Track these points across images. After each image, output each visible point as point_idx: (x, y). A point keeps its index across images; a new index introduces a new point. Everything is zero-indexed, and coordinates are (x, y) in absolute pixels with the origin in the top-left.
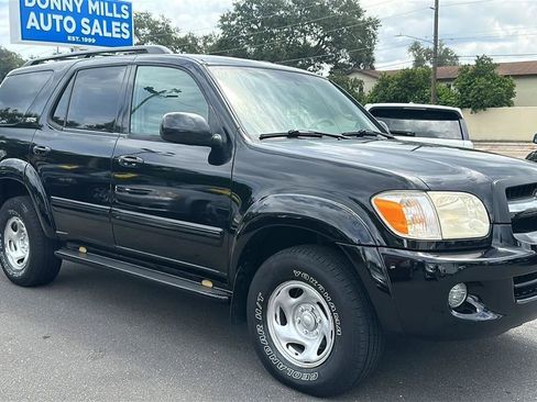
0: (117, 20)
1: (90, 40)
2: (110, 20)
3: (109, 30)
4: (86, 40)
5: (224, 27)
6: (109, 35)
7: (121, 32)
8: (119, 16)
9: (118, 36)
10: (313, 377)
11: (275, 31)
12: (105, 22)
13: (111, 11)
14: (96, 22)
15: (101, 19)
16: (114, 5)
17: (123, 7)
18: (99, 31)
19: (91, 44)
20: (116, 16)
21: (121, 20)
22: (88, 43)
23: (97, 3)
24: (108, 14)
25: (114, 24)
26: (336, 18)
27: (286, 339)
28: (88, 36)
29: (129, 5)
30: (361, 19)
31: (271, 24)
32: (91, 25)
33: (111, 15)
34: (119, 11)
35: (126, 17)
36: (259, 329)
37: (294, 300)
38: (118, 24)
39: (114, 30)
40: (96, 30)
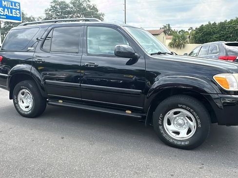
0: (14, 9)
1: (4, 17)
2: (12, 9)
3: (12, 13)
4: (2, 17)
5: (46, 14)
6: (11, 15)
7: (16, 14)
8: (15, 8)
9: (15, 15)
10: (187, 143)
11: (67, 16)
12: (9, 10)
13: (12, 5)
14: (6, 10)
15: (8, 8)
16: (13, 3)
17: (17, 4)
18: (7, 13)
19: (4, 18)
20: (14, 7)
21: (16, 9)
22: (3, 18)
23: (6, 2)
24: (11, 7)
25: (13, 11)
26: (89, 12)
27: (171, 130)
28: (3, 15)
29: (19, 3)
30: (98, 13)
31: (65, 13)
32: (4, 11)
33: (12, 7)
34: (15, 6)
35: (18, 8)
36: (160, 127)
37: (175, 116)
38: (15, 11)
39: (13, 13)
40: (6, 12)
